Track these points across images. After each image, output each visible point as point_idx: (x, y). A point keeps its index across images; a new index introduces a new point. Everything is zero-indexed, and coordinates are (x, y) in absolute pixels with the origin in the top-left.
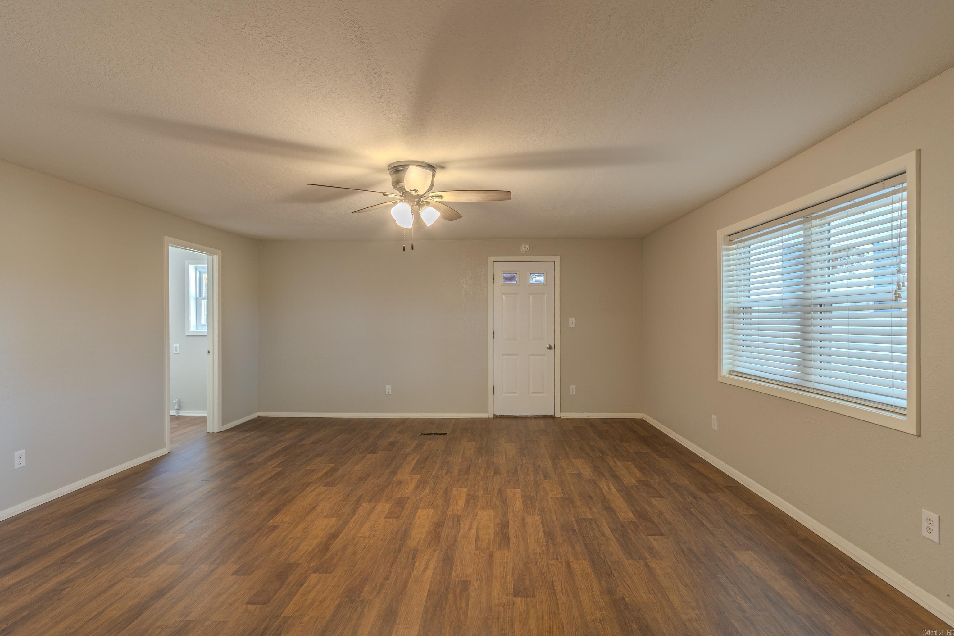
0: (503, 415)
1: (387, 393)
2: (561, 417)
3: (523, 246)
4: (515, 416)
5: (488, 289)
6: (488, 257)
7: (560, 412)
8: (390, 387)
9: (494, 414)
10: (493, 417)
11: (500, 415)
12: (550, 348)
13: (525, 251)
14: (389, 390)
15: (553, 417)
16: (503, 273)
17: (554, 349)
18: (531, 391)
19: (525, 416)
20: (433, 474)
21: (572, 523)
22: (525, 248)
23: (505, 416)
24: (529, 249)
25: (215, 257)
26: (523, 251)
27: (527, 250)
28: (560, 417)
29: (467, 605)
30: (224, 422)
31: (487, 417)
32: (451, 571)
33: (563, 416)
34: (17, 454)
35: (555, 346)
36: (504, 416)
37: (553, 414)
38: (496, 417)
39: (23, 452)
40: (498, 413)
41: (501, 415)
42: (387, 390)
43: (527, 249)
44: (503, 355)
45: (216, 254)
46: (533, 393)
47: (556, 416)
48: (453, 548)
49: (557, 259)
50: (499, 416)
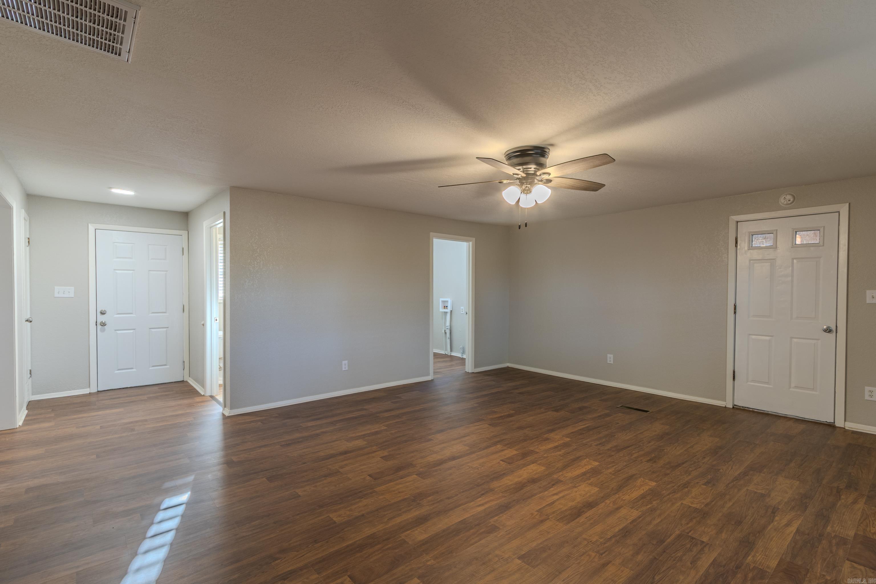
0: (747, 408)
1: (608, 362)
2: (846, 428)
3: (783, 197)
4: (766, 412)
5: (728, 255)
6: (729, 217)
7: (845, 421)
8: (612, 356)
9: (735, 404)
10: (733, 407)
11: (743, 407)
12: (828, 330)
13: (785, 203)
14: (610, 358)
15: (831, 426)
16: (750, 234)
17: (836, 332)
18: (793, 385)
19: (784, 415)
20: (584, 442)
21: (671, 535)
22: (785, 199)
23: (751, 410)
24: (792, 200)
25: (471, 243)
26: (781, 203)
27: (789, 202)
28: (844, 428)
29: (476, 542)
30: (476, 366)
31: (724, 406)
32: (496, 515)
33: (849, 428)
34: (344, 362)
35: (838, 328)
36: (749, 409)
37: (833, 422)
38: (735, 408)
39: (346, 362)
40: (740, 403)
41: (745, 407)
42: (608, 359)
43: (789, 200)
44: (750, 335)
45: (471, 241)
46: (796, 387)
47: (837, 424)
48: (522, 501)
49: (844, 209)
50: (741, 408)
